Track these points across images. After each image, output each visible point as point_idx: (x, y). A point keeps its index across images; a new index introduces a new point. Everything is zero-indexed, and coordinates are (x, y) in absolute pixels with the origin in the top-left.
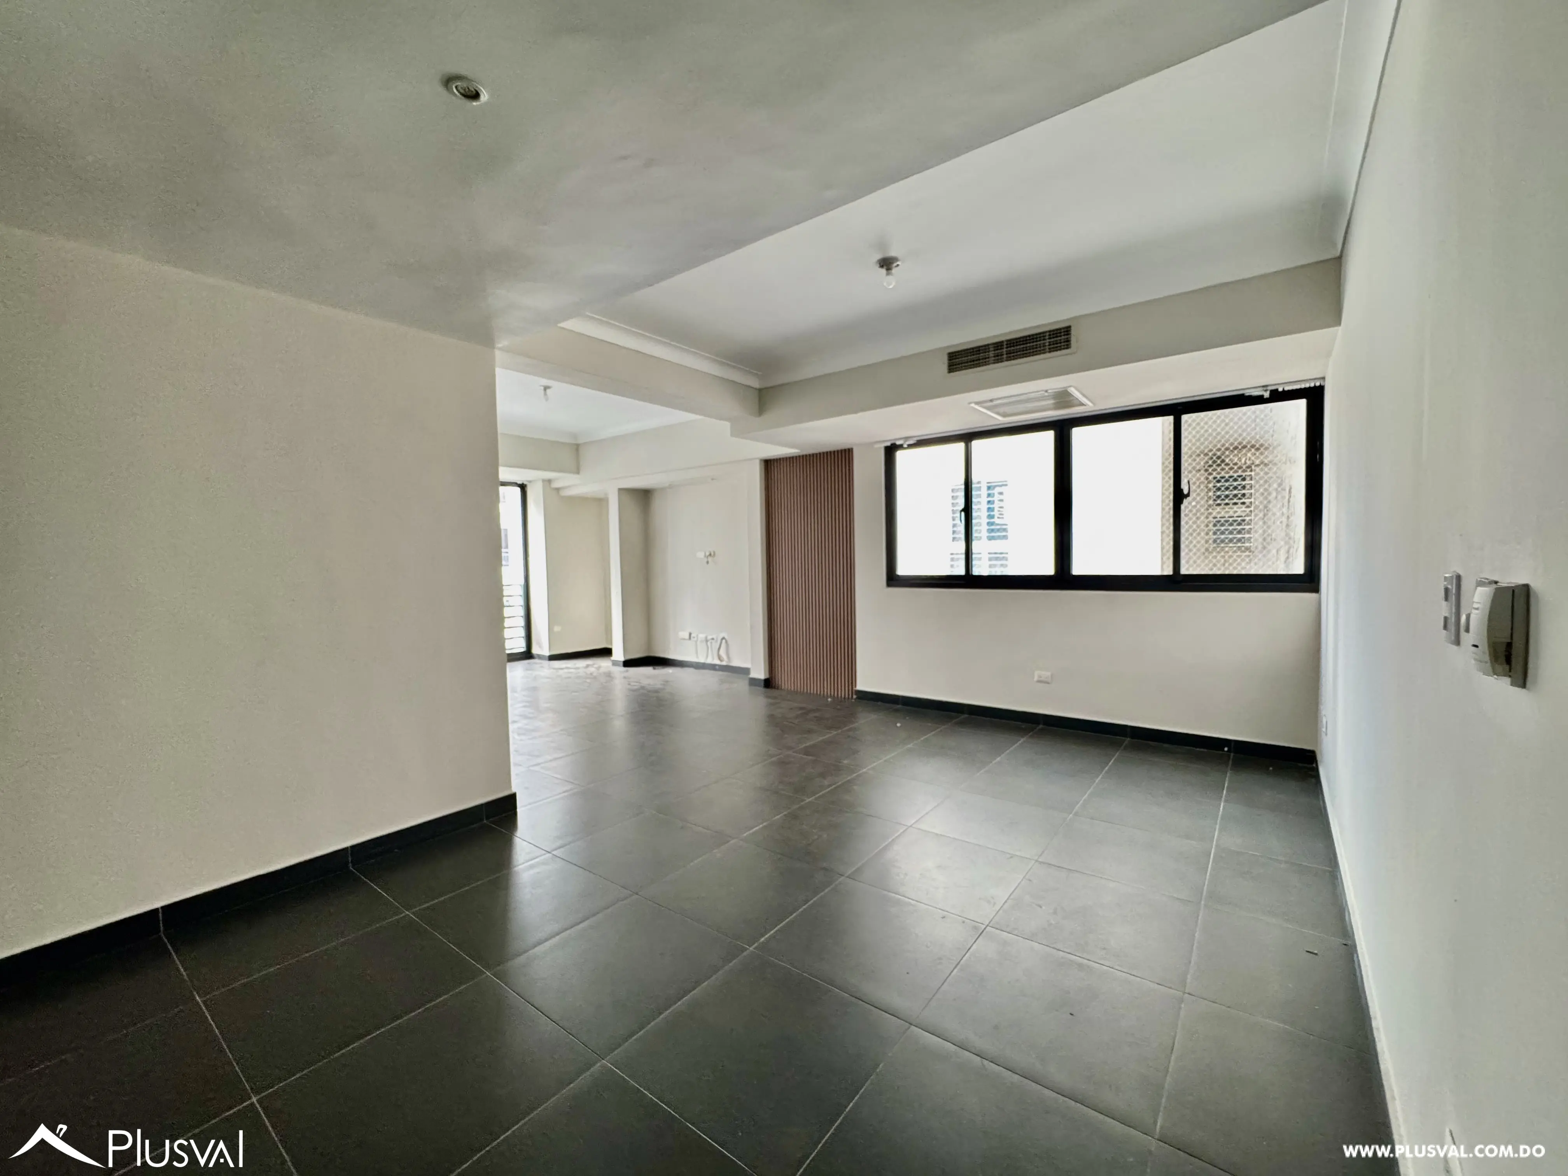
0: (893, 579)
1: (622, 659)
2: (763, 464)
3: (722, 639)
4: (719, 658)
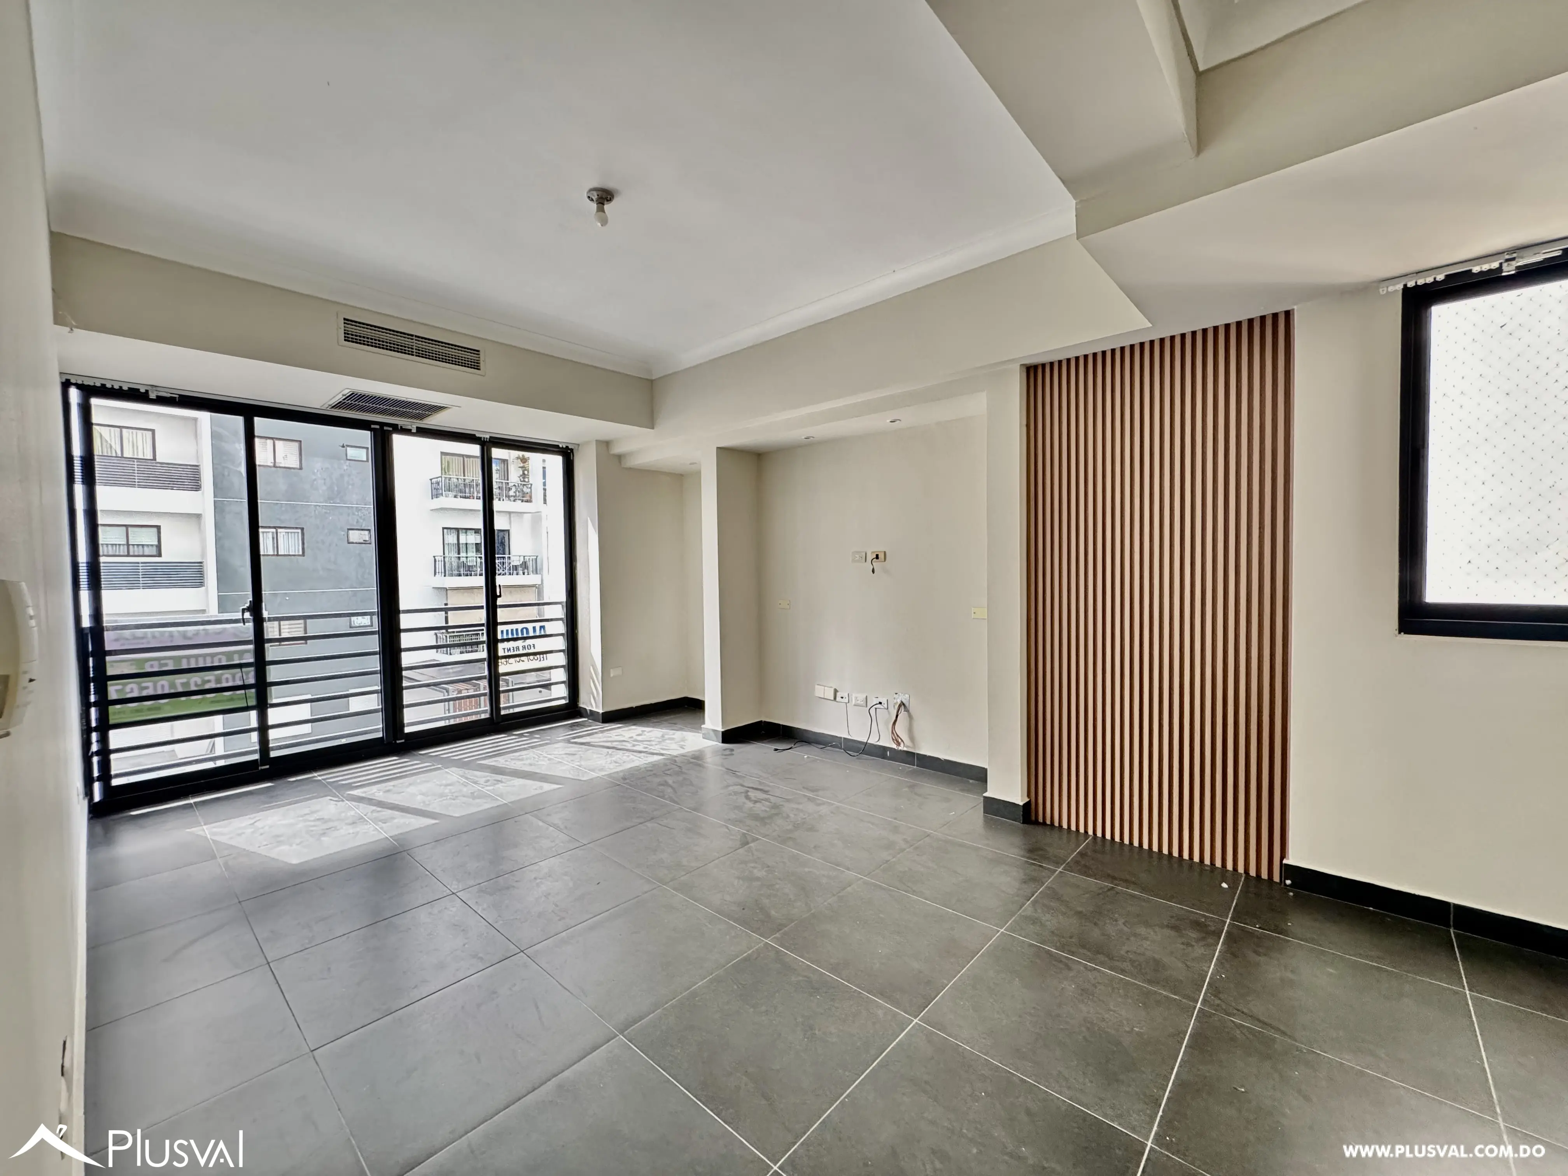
0: (1420, 614)
1: (721, 729)
2: (1025, 376)
3: (900, 706)
4: (893, 738)
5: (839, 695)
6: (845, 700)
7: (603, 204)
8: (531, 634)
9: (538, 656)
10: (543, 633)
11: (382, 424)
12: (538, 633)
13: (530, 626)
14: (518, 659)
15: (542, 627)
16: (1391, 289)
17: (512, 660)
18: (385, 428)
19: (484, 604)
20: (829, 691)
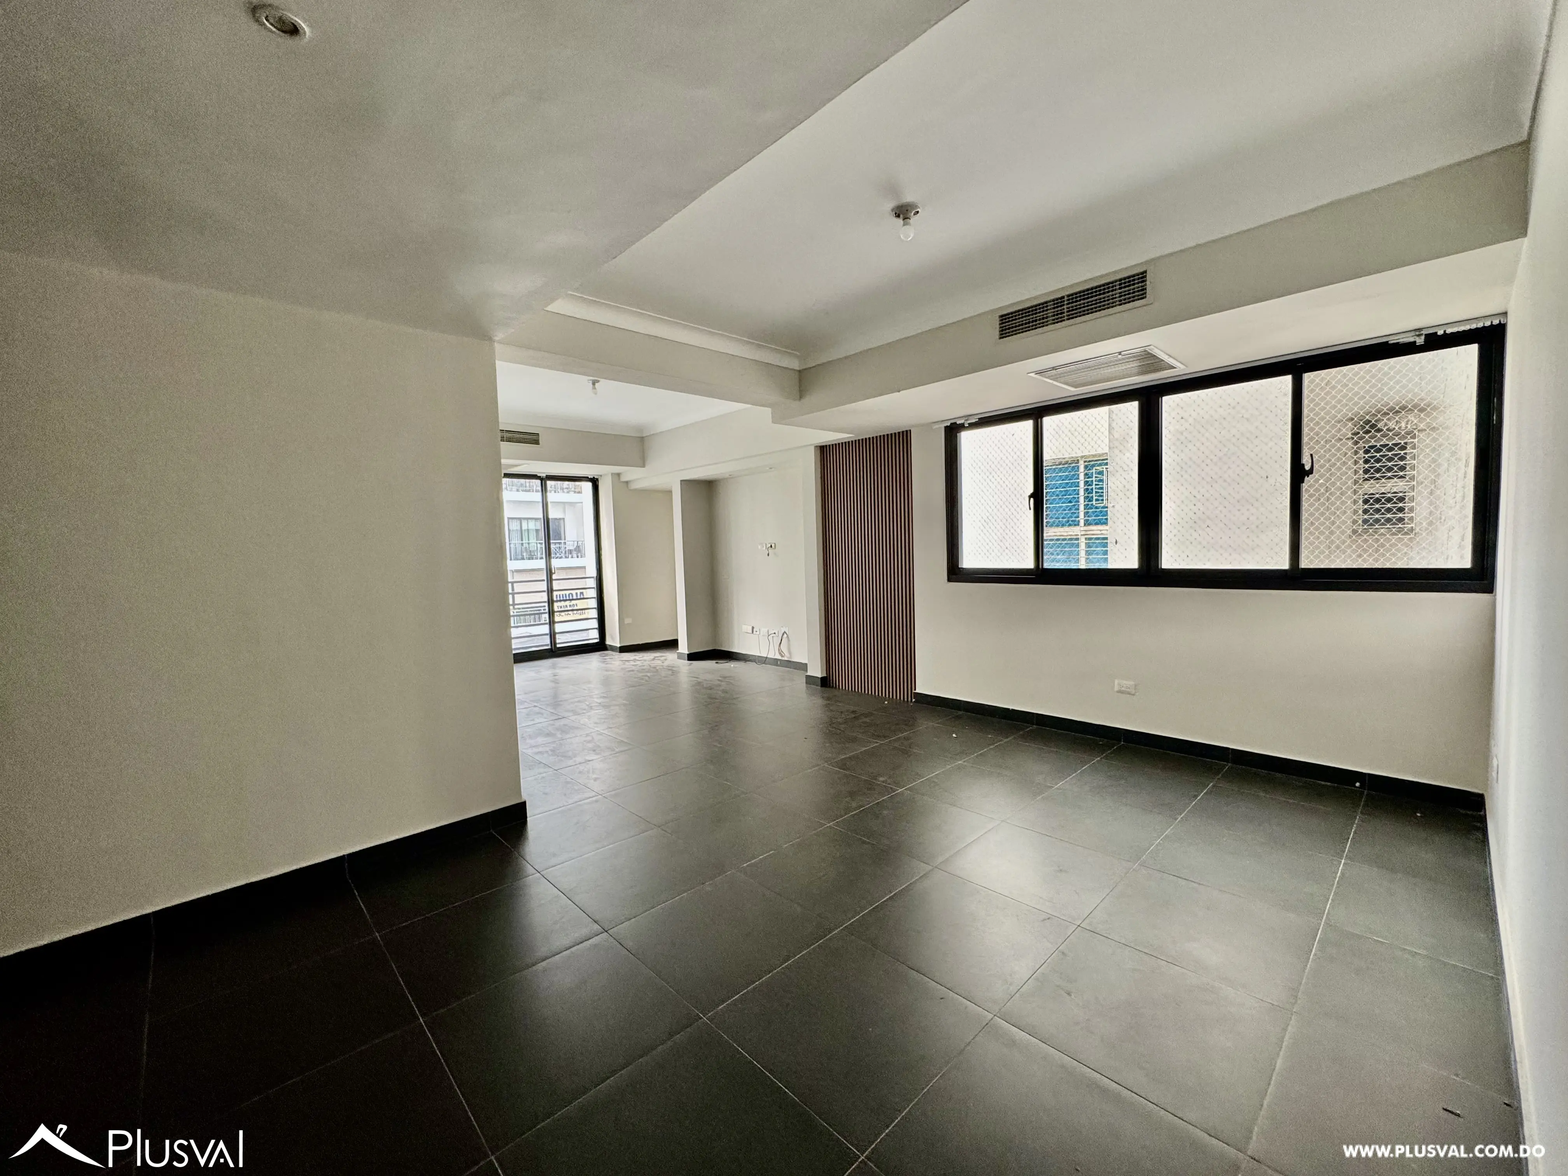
0: (955, 573)
1: (687, 652)
2: (819, 452)
3: (783, 634)
4: (780, 653)
5: (755, 630)
6: (758, 633)
8: (575, 597)
9: (579, 611)
10: (582, 597)
12: (579, 597)
13: (574, 592)
14: (567, 613)
15: (581, 593)
16: (940, 426)
17: (563, 614)
19: (545, 579)
20: (750, 628)
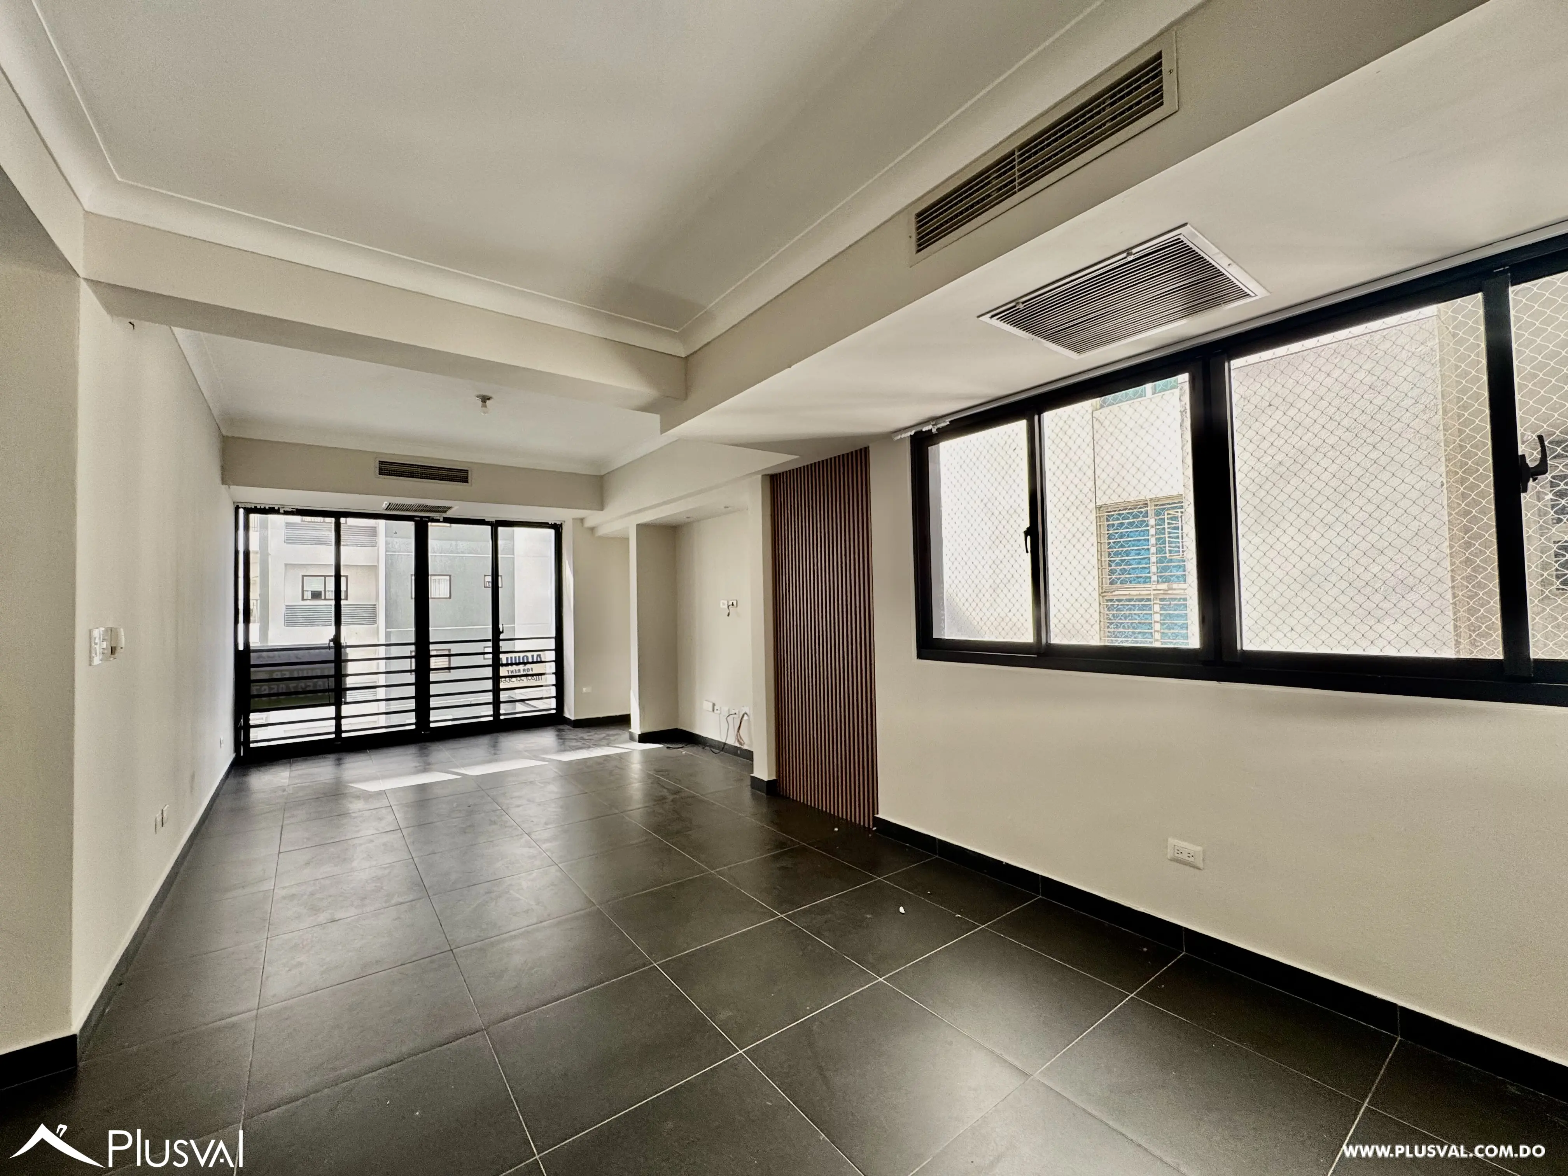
0: (928, 645)
1: (639, 731)
2: (767, 482)
3: (744, 715)
4: (738, 741)
5: (716, 708)
6: (718, 712)
7: (485, 402)
8: (530, 660)
9: (535, 677)
10: (539, 660)
11: (421, 517)
12: (535, 660)
13: (529, 655)
14: (519, 678)
15: (538, 655)
16: (903, 436)
17: (514, 679)
18: (424, 519)
19: (490, 638)
20: (711, 705)
